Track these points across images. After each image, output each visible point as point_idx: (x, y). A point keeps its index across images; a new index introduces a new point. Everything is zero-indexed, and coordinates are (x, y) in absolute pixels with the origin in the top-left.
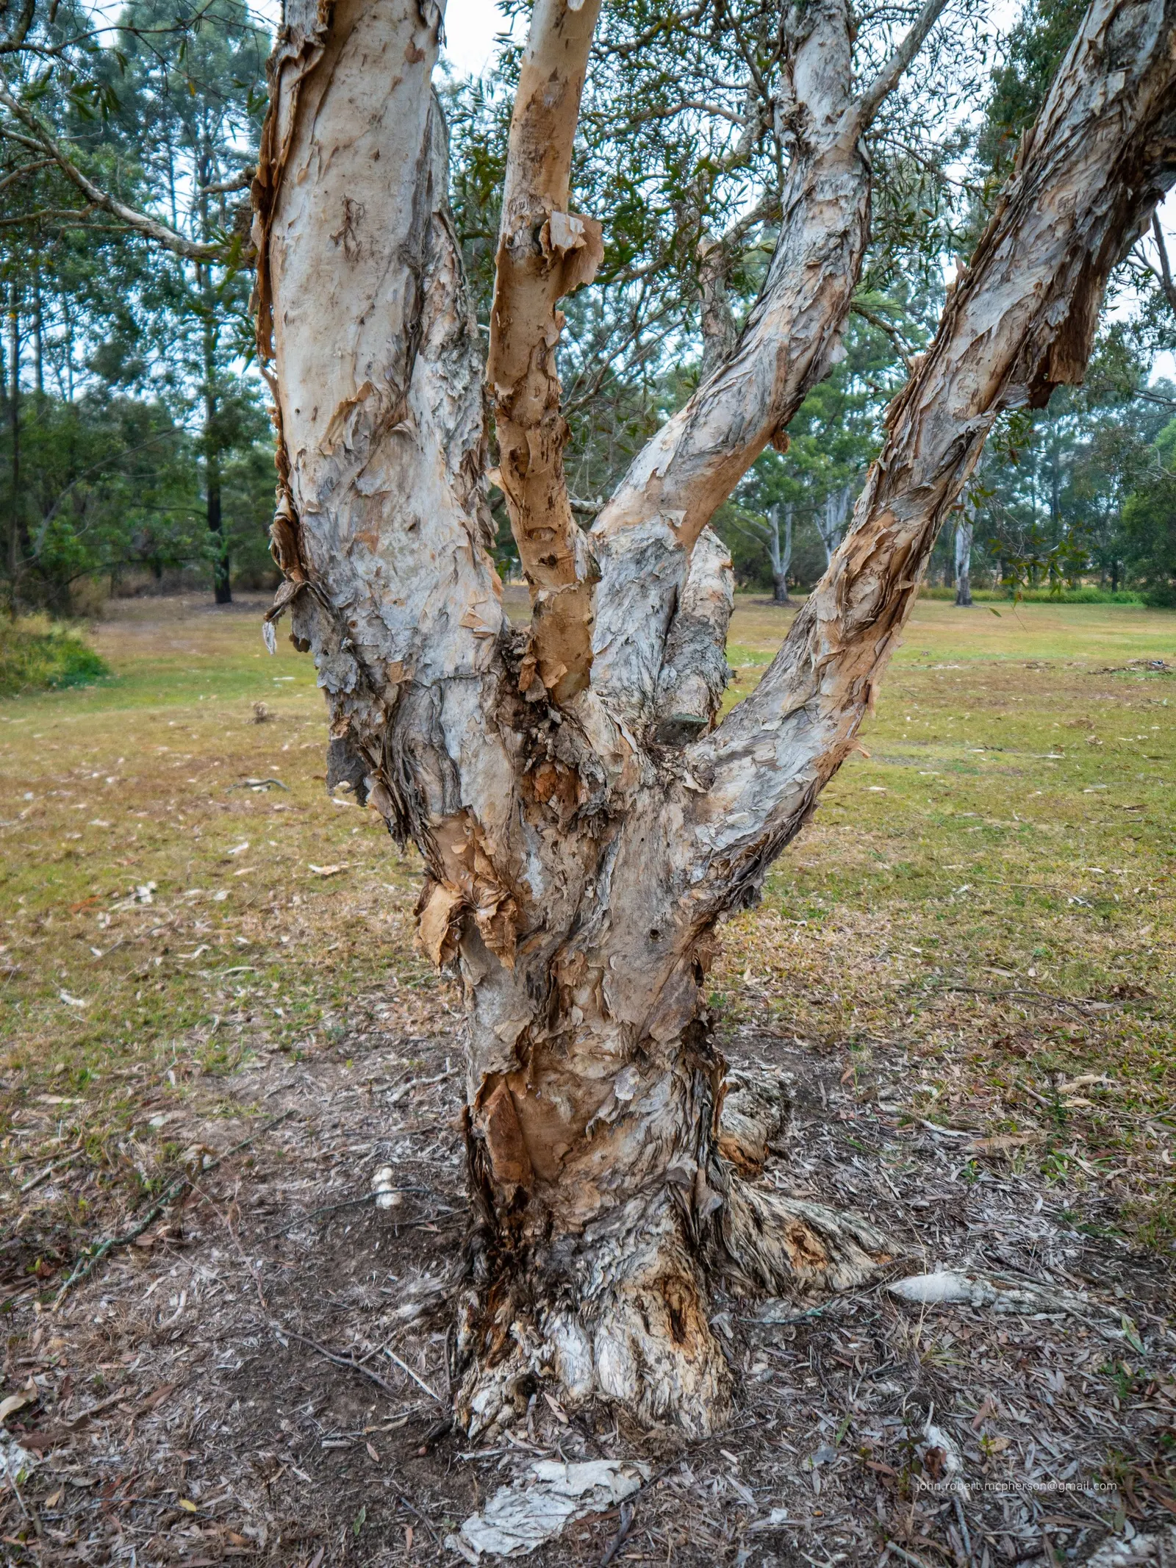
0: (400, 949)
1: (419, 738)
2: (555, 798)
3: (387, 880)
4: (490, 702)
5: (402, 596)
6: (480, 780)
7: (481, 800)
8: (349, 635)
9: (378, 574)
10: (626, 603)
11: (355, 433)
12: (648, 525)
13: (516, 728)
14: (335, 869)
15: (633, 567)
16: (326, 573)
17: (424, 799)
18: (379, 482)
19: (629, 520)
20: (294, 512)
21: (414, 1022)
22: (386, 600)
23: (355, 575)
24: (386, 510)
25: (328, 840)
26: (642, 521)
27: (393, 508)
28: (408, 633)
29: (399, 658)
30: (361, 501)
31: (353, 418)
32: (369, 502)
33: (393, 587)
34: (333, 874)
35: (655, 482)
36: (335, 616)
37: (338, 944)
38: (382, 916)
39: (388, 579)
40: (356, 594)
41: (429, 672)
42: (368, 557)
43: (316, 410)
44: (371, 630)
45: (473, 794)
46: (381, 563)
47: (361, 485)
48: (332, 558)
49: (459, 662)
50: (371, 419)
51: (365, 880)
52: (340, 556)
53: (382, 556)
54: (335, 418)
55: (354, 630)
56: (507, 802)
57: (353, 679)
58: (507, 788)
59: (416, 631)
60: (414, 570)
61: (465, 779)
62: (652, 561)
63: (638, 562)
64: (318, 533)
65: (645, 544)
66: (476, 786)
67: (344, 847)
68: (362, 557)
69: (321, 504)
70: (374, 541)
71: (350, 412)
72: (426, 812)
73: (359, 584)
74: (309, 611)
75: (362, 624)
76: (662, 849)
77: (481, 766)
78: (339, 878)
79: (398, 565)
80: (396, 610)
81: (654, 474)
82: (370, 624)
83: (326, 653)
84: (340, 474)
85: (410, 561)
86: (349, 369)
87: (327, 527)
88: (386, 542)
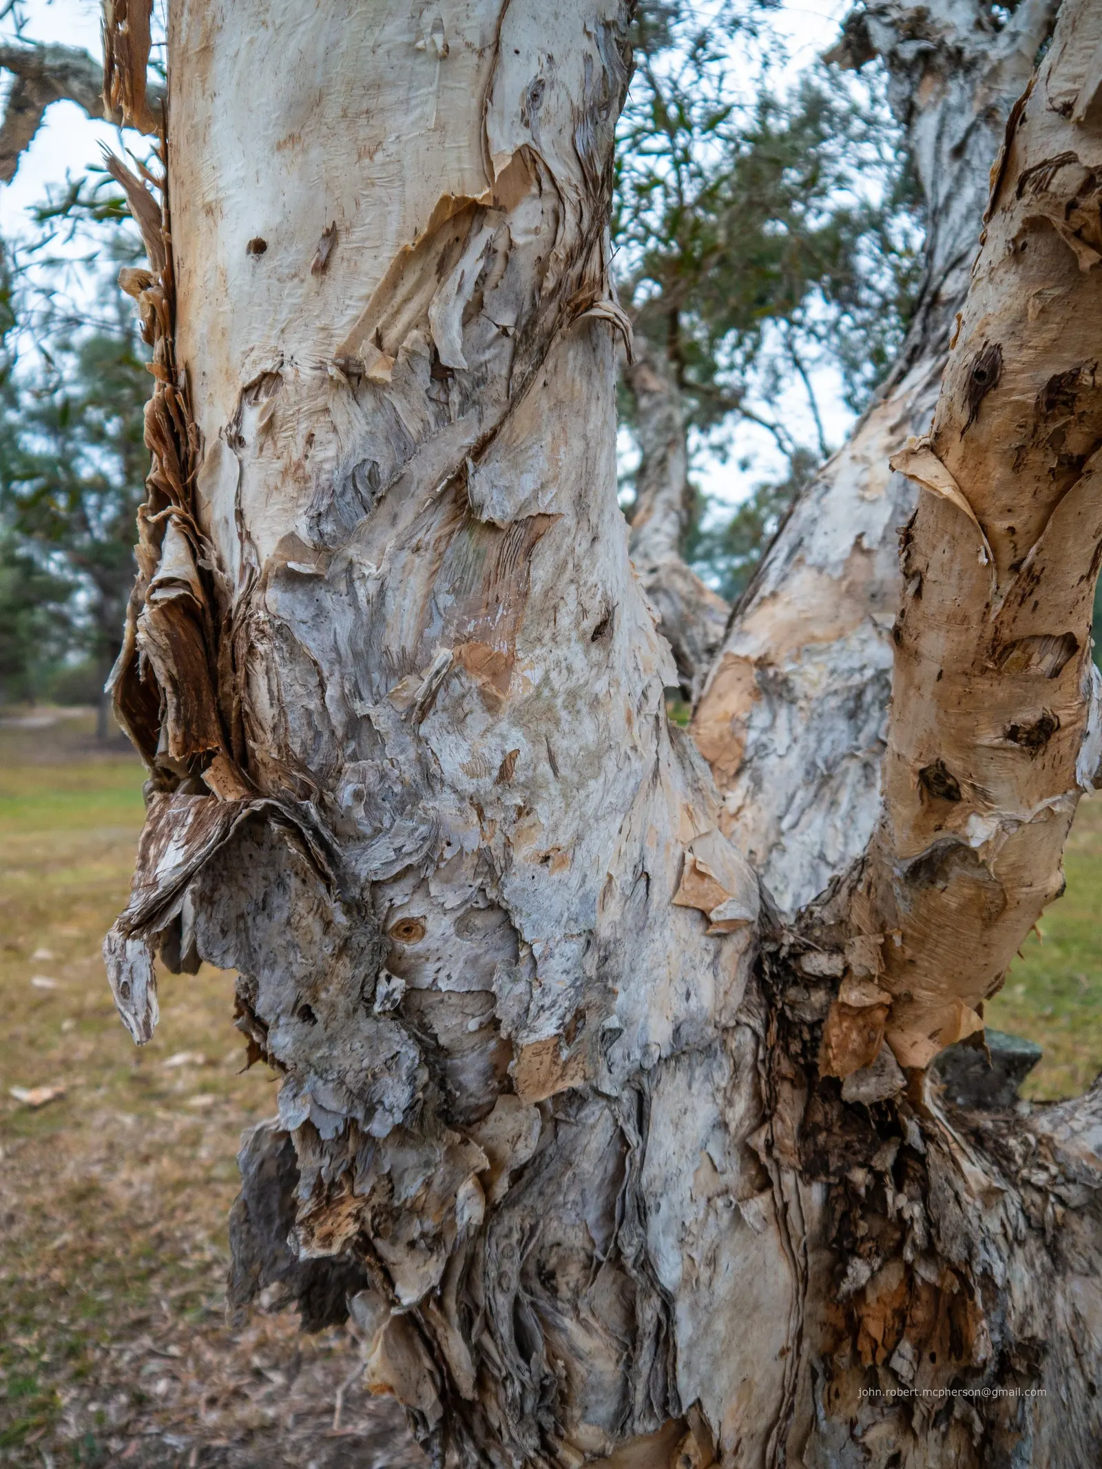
0: (161, 1239)
1: (576, 1239)
2: (906, 1347)
3: (122, 1106)
4: (742, 1106)
5: (564, 839)
6: (720, 1326)
7: (722, 1382)
8: (395, 965)
9: (504, 774)
10: (844, 798)
11: (474, 310)
12: (854, 643)
13: (809, 1173)
14: (45, 1093)
15: (842, 725)
16: (330, 774)
17: (565, 1399)
18: (528, 483)
19: (818, 631)
20: (206, 578)
21: (212, 1402)
22: (522, 854)
23: (430, 778)
24: (541, 572)
25: (32, 1043)
26: (841, 635)
27: (560, 568)
28: (573, 948)
29: (548, 1027)
30: (466, 543)
31: (470, 264)
32: (492, 546)
33: (543, 812)
34: (46, 1103)
35: (860, 560)
36: (354, 908)
37: (67, 1237)
38: (124, 1175)
39: (532, 787)
40: (435, 839)
41: (617, 1052)
42: (478, 720)
43: (331, 235)
44: (467, 947)
45: (704, 1367)
46: (516, 739)
47: (480, 485)
48: (357, 725)
49: (679, 1008)
50: (526, 273)
51: (92, 1109)
52: (382, 718)
53: (521, 718)
54: (405, 259)
55: (409, 947)
56: (778, 1369)
57: (396, 1094)
58: (780, 1332)
59: (590, 939)
60: (595, 758)
61: (684, 1332)
62: (875, 712)
63: (852, 715)
64: (313, 643)
65: (856, 679)
66: (709, 1345)
67: (56, 1054)
68: (458, 722)
69: (324, 549)
70: (501, 669)
71: (462, 242)
72: (562, 1422)
73: (444, 805)
74: (256, 888)
75: (439, 927)
76: (1078, 1399)
77: (723, 1287)
78: (53, 1108)
79: (561, 743)
80: (548, 879)
81: (857, 545)
82: (463, 927)
83: (307, 1014)
84: (407, 449)
85: (588, 731)
86: (466, 98)
87: (343, 624)
88: (535, 676)
